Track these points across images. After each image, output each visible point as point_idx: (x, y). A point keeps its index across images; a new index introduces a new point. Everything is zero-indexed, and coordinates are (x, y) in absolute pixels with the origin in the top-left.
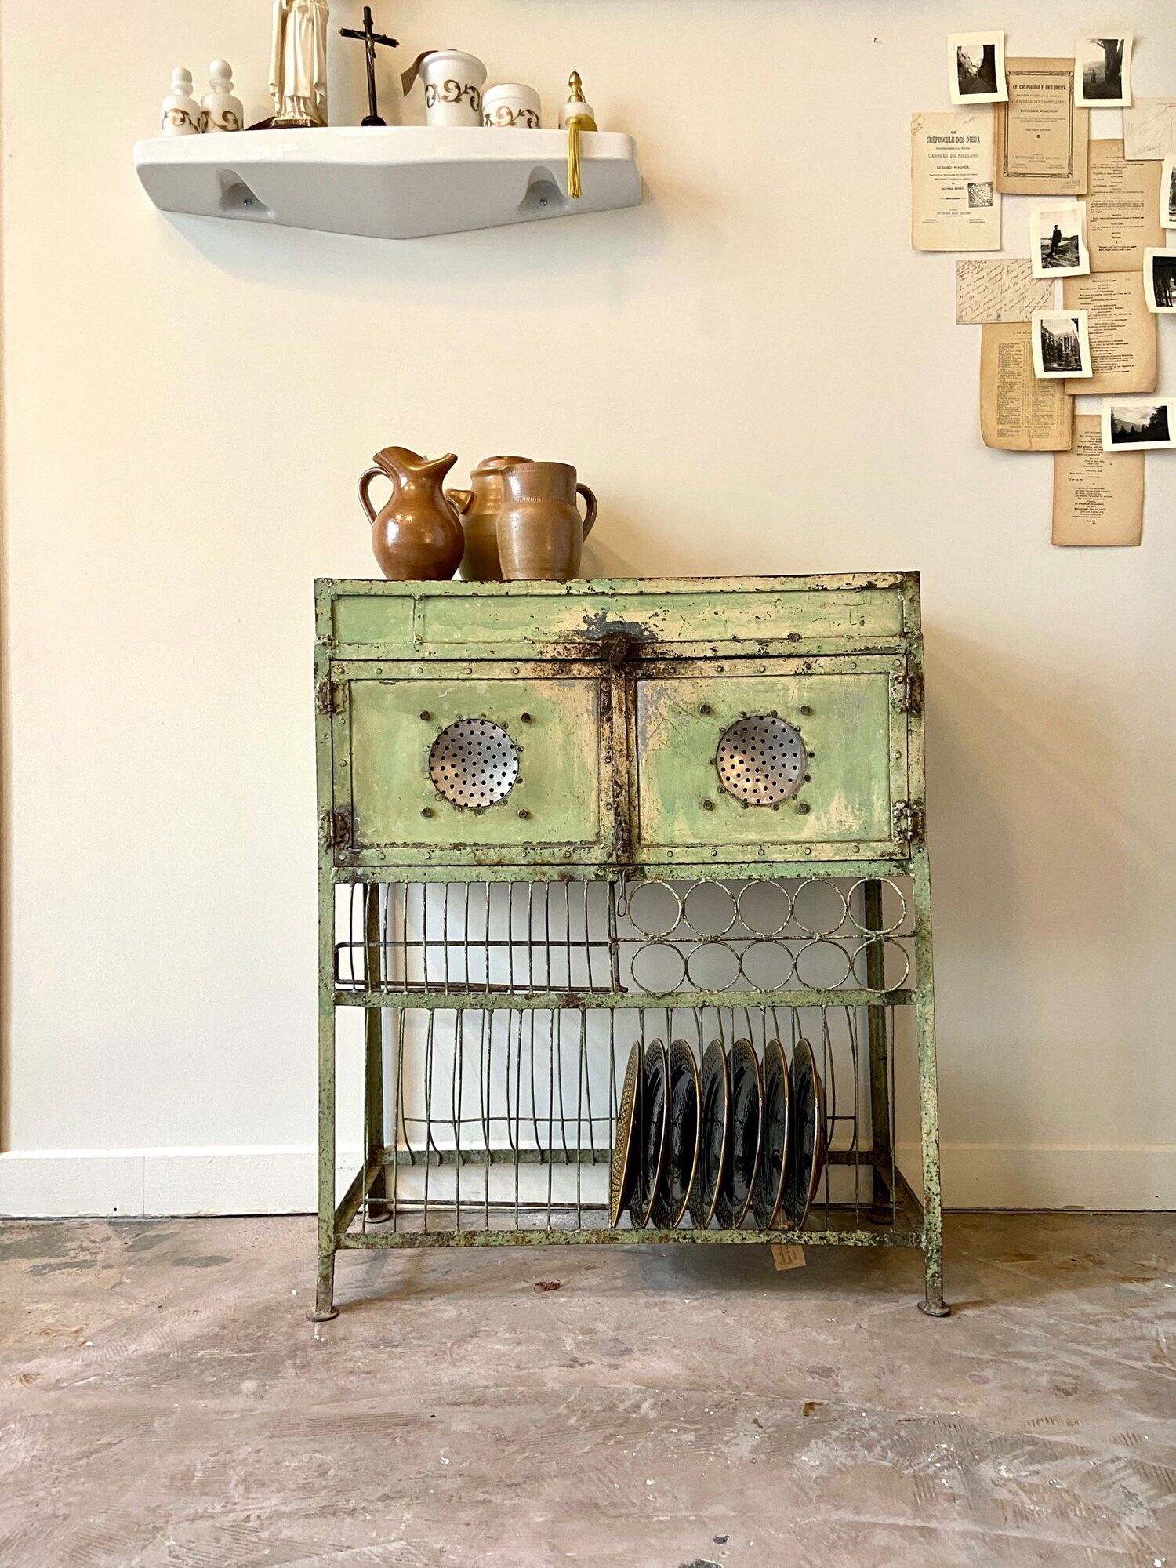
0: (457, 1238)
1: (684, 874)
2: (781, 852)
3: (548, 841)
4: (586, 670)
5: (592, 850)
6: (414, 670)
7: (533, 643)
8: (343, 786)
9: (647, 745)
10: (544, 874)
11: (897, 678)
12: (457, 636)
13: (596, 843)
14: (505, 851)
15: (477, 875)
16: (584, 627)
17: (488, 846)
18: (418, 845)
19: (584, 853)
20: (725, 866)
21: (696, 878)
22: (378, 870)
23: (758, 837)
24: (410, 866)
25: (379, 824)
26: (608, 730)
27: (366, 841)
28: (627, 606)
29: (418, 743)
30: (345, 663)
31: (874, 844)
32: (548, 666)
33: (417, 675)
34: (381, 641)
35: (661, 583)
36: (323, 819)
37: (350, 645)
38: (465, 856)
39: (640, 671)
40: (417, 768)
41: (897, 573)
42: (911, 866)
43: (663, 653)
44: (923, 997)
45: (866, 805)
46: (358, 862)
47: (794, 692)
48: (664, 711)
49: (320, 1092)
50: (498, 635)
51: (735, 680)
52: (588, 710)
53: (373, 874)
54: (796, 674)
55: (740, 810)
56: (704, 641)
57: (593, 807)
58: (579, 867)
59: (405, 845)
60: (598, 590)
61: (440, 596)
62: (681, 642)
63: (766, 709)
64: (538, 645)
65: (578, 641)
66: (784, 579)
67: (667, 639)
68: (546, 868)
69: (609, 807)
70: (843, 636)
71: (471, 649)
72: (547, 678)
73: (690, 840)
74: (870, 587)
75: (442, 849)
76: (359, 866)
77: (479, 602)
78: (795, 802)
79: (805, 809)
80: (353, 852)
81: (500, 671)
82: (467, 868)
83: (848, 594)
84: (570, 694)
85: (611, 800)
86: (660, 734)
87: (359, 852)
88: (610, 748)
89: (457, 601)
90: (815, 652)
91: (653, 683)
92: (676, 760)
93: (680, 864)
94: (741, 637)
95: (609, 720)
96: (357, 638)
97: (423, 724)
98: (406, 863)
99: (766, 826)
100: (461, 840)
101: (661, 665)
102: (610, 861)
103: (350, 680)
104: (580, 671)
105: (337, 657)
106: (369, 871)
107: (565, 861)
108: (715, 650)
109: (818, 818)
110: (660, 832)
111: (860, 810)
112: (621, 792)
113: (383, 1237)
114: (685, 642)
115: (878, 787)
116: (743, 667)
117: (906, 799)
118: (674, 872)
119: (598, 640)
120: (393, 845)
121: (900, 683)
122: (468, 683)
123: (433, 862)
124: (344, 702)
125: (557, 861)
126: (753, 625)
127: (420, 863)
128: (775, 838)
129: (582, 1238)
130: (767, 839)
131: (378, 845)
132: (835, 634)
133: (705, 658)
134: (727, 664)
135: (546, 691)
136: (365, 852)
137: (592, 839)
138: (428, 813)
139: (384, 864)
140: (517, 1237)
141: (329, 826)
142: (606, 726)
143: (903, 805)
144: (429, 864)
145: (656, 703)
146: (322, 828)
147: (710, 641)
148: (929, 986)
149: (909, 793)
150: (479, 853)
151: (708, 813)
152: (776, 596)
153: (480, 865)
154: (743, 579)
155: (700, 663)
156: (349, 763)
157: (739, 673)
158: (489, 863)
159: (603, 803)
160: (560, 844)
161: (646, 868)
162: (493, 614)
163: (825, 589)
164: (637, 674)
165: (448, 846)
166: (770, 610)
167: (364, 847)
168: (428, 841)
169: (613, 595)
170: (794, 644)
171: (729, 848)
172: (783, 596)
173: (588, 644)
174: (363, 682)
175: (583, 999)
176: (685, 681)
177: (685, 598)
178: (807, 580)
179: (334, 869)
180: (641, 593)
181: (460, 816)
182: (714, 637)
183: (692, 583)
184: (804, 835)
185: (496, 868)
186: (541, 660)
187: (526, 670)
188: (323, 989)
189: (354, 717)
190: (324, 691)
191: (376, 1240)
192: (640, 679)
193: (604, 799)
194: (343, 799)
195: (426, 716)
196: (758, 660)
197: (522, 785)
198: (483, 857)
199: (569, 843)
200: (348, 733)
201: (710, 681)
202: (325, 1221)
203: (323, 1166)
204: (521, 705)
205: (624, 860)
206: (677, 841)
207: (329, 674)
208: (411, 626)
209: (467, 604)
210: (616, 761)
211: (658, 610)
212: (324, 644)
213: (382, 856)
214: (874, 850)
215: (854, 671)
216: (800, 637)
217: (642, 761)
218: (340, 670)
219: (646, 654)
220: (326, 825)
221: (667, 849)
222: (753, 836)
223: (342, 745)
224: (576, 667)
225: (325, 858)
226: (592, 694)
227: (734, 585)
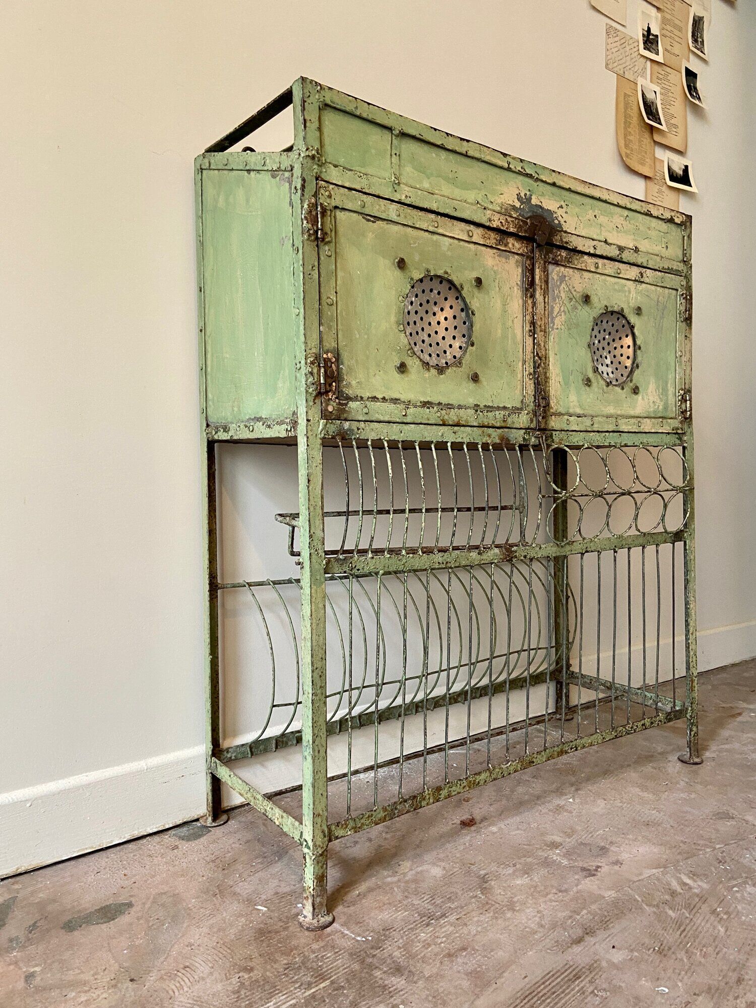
0: (427, 797)
1: (575, 440)
2: (626, 424)
3: (491, 404)
4: (517, 245)
5: (520, 416)
6: (392, 211)
7: (485, 209)
8: (330, 328)
9: (554, 325)
10: (489, 436)
11: (682, 295)
12: (426, 185)
13: (521, 409)
14: (462, 411)
15: (442, 435)
16: (518, 204)
17: (450, 406)
18: (395, 401)
19: (514, 417)
20: (598, 434)
21: (581, 444)
22: (362, 425)
23: (615, 411)
24: (389, 422)
25: (361, 376)
26: (531, 305)
27: (350, 392)
28: (545, 192)
29: (394, 292)
30: (331, 186)
31: (669, 421)
32: (493, 235)
33: (395, 218)
34: (363, 170)
35: (566, 179)
36: (312, 363)
37: (336, 166)
38: (432, 415)
39: (551, 256)
40: (393, 319)
41: (684, 214)
42: (685, 438)
43: (567, 243)
44: (690, 535)
45: (665, 390)
46: (345, 415)
47: (633, 294)
48: (563, 295)
49: (313, 671)
50: (457, 193)
51: (603, 277)
52: (517, 284)
53: (358, 429)
54: (635, 281)
55: (605, 387)
56: (589, 238)
57: (520, 376)
58: (513, 430)
59: (384, 399)
60: (528, 171)
61: (414, 137)
62: (578, 236)
63: (619, 306)
64: (488, 212)
65: (515, 216)
66: (631, 199)
67: (569, 231)
68: (491, 431)
69: (531, 377)
70: (658, 255)
71: (439, 201)
72: (491, 247)
73: (579, 411)
74: (671, 221)
75: (415, 407)
76: (346, 420)
77: (443, 154)
78: (631, 384)
79: (636, 391)
80: (340, 404)
81: (459, 230)
82: (434, 427)
83: (660, 222)
84: (506, 266)
85: (532, 371)
86: (561, 315)
87: (346, 404)
88: (533, 323)
89: (426, 148)
90: (645, 265)
91: (558, 269)
92: (570, 340)
93: (573, 431)
94: (609, 241)
95: (533, 296)
96: (342, 161)
97: (398, 273)
98: (386, 419)
99: (617, 402)
100: (429, 399)
101: (564, 253)
102: (532, 426)
103: (336, 207)
104: (513, 245)
105: (323, 176)
106: (354, 425)
107: (503, 425)
108: (595, 248)
109: (643, 399)
110: (561, 403)
111: (662, 394)
112: (541, 363)
113: (369, 816)
114: (579, 236)
115: (671, 376)
116: (609, 267)
117: (683, 388)
118: (570, 438)
119: (527, 219)
120: (374, 399)
121: (684, 298)
122: (435, 237)
123: (408, 420)
124: (331, 231)
125: (498, 425)
126: (615, 233)
127: (398, 420)
128: (623, 412)
129: (512, 769)
130: (619, 412)
131: (362, 398)
132: (655, 252)
133: (589, 254)
134: (601, 262)
135: (490, 259)
136: (352, 405)
137: (519, 405)
138: (402, 368)
139: (368, 419)
140: (470, 782)
141: (319, 371)
142: (530, 302)
143: (683, 392)
144: (405, 421)
145: (559, 288)
146: (311, 373)
147: (593, 240)
148: (693, 526)
149: (685, 383)
150: (443, 412)
151: (587, 388)
152: (626, 213)
153: (444, 425)
154: (610, 192)
155: (586, 257)
156: (335, 302)
157: (606, 272)
158: (451, 423)
159: (527, 373)
160: (498, 408)
161: (554, 433)
162: (454, 170)
163: (651, 215)
164: (549, 258)
165: (419, 404)
166: (623, 223)
167: (349, 398)
168: (403, 397)
169: (537, 180)
170: (636, 255)
171: (600, 419)
172: (631, 214)
173: (522, 221)
174: (347, 213)
175: (516, 552)
176: (576, 271)
177: (578, 197)
178: (643, 204)
179: (322, 422)
180: (554, 184)
181: (427, 375)
182: (595, 237)
183: (583, 185)
184: (638, 411)
185: (456, 428)
186: (489, 228)
187: (478, 234)
188: (314, 556)
189: (338, 250)
190: (314, 213)
191: (362, 821)
192: (550, 263)
193: (527, 369)
194: (329, 344)
195: (401, 264)
196: (617, 263)
197: (474, 348)
198: (446, 417)
199: (505, 408)
200: (334, 267)
201: (591, 274)
202: (319, 815)
203: (316, 754)
204: (473, 269)
205: (543, 426)
206: (571, 411)
207: (315, 195)
208: (389, 162)
209: (433, 154)
210: (538, 335)
211: (564, 204)
212: (313, 157)
213: (365, 410)
214: (669, 425)
215: (662, 285)
216: (639, 251)
217: (551, 338)
218: (327, 193)
219: (556, 240)
220: (315, 371)
221: (566, 417)
222: (611, 410)
223: (328, 281)
224: (511, 240)
225: (313, 409)
226: (520, 270)
227: (605, 196)
